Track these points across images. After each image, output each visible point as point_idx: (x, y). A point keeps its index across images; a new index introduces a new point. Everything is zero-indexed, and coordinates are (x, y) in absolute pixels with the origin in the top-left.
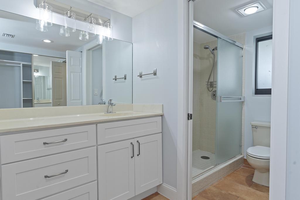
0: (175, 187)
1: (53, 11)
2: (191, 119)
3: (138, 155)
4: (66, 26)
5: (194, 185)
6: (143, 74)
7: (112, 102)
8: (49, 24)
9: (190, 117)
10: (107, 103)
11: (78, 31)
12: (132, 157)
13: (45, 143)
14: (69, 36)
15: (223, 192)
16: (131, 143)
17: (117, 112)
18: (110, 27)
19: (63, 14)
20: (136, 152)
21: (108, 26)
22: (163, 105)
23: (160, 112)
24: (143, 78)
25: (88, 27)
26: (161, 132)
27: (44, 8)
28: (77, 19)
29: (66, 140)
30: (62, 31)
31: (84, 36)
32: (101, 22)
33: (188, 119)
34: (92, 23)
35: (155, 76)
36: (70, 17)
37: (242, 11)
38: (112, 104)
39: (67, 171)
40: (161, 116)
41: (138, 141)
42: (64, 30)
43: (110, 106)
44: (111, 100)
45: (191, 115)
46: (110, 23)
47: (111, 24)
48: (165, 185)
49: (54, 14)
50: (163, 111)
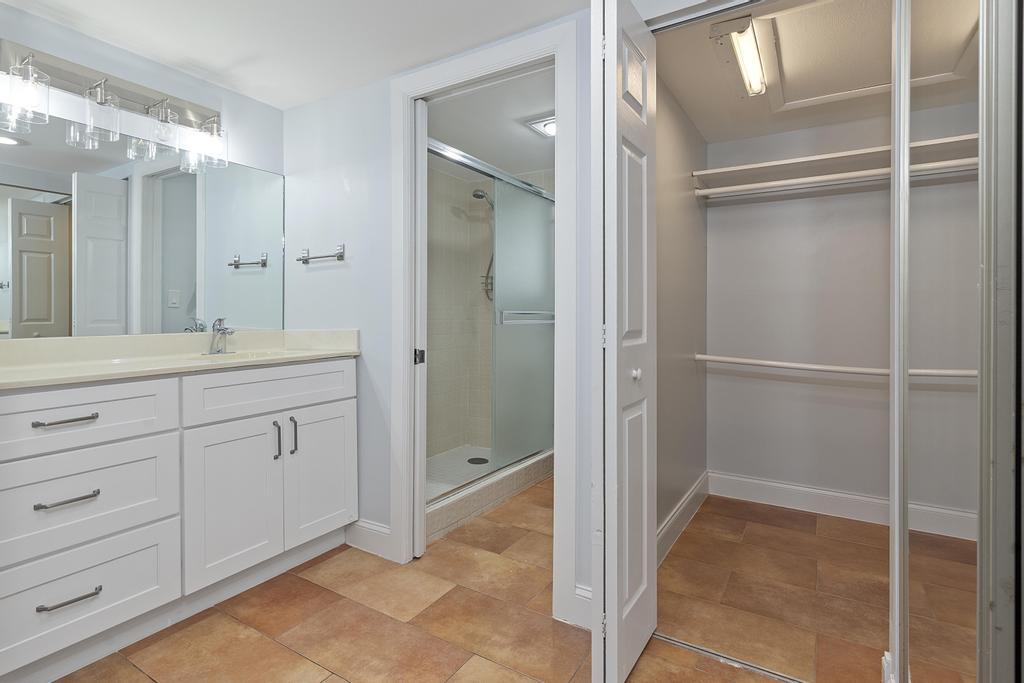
0: (386, 520)
1: (52, 84)
2: (422, 361)
3: (292, 452)
4: (90, 123)
5: (429, 518)
6: (311, 256)
7: (226, 325)
8: (38, 116)
9: (419, 357)
10: (210, 330)
11: (125, 139)
12: (276, 458)
13: (36, 425)
14: (96, 147)
15: (501, 525)
16: (275, 423)
17: (238, 352)
18: (219, 135)
19: (81, 93)
20: (287, 445)
21: (215, 130)
22: (359, 332)
23: (352, 349)
24: (310, 265)
25: (156, 132)
26: (355, 397)
27: (25, 76)
28: (122, 107)
29: (94, 417)
30: (74, 134)
31: (142, 150)
32: (191, 117)
33: (415, 361)
34: (166, 121)
35: (341, 262)
36: (101, 104)
37: (540, 127)
38: (224, 332)
39: (96, 493)
40: (355, 357)
41: (292, 419)
42: (82, 133)
43: (219, 335)
44: (220, 320)
45: (422, 352)
46: (219, 124)
47: (222, 128)
48: (365, 524)
49: (55, 92)
50: (359, 347)
